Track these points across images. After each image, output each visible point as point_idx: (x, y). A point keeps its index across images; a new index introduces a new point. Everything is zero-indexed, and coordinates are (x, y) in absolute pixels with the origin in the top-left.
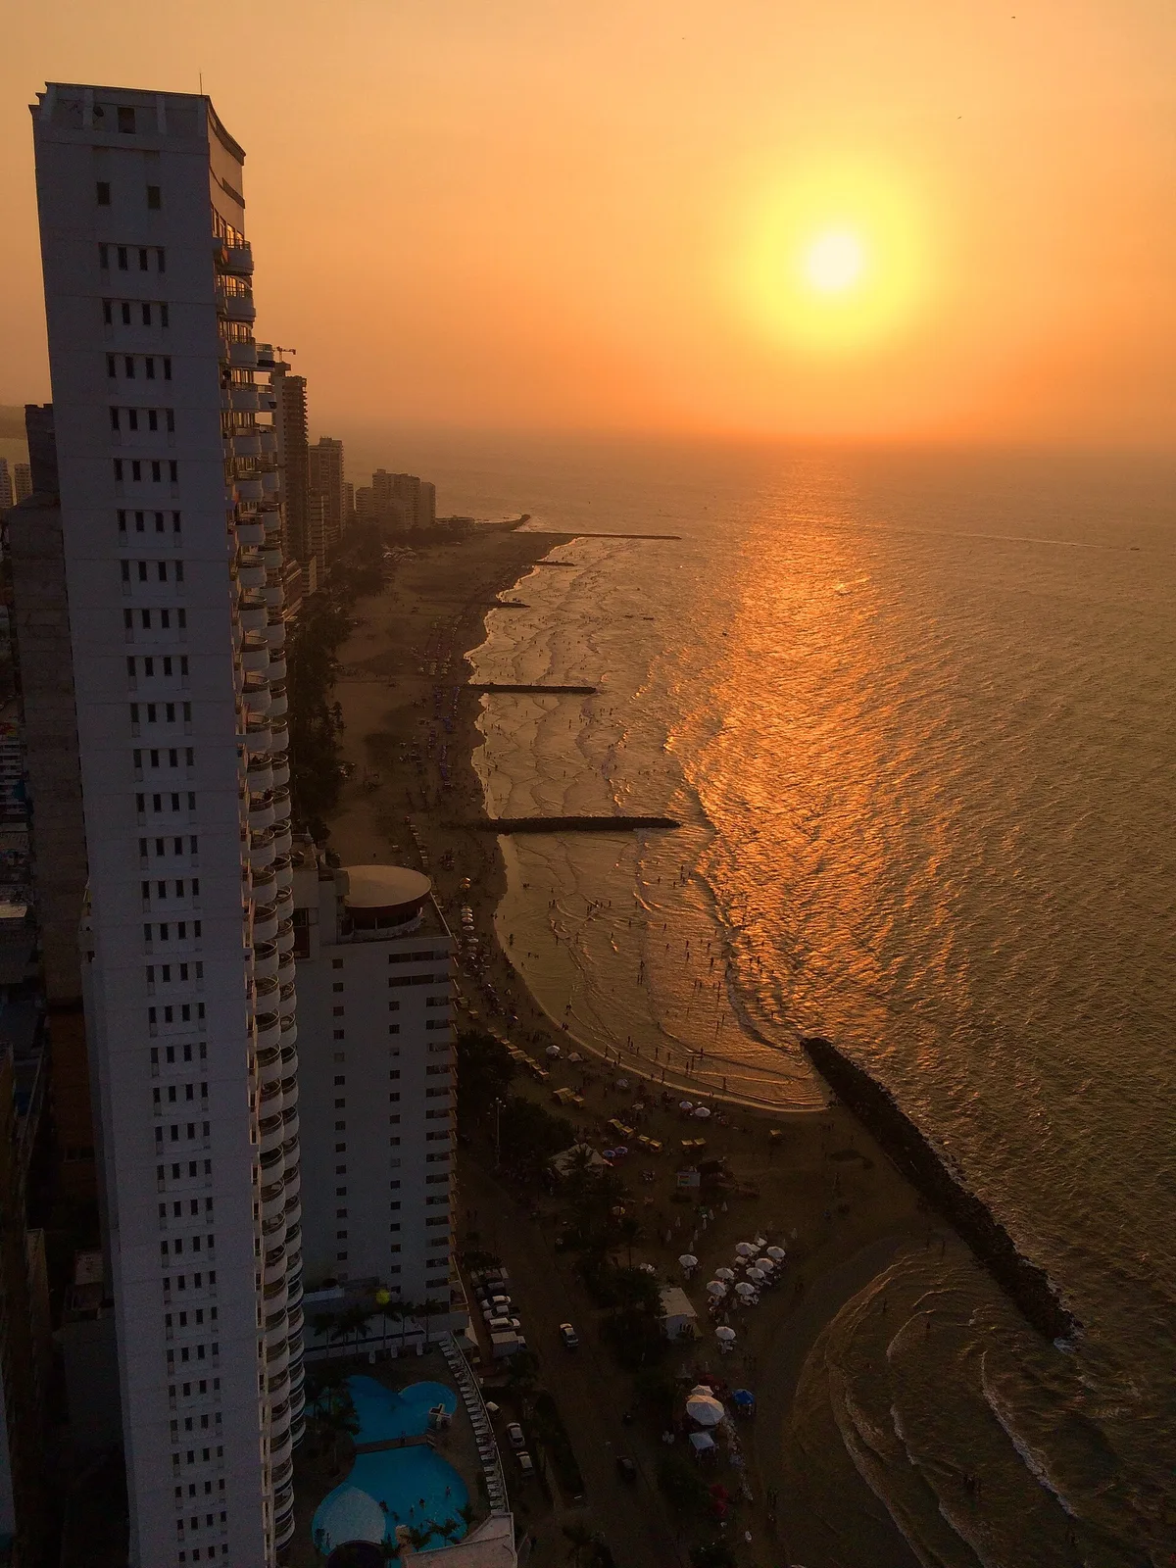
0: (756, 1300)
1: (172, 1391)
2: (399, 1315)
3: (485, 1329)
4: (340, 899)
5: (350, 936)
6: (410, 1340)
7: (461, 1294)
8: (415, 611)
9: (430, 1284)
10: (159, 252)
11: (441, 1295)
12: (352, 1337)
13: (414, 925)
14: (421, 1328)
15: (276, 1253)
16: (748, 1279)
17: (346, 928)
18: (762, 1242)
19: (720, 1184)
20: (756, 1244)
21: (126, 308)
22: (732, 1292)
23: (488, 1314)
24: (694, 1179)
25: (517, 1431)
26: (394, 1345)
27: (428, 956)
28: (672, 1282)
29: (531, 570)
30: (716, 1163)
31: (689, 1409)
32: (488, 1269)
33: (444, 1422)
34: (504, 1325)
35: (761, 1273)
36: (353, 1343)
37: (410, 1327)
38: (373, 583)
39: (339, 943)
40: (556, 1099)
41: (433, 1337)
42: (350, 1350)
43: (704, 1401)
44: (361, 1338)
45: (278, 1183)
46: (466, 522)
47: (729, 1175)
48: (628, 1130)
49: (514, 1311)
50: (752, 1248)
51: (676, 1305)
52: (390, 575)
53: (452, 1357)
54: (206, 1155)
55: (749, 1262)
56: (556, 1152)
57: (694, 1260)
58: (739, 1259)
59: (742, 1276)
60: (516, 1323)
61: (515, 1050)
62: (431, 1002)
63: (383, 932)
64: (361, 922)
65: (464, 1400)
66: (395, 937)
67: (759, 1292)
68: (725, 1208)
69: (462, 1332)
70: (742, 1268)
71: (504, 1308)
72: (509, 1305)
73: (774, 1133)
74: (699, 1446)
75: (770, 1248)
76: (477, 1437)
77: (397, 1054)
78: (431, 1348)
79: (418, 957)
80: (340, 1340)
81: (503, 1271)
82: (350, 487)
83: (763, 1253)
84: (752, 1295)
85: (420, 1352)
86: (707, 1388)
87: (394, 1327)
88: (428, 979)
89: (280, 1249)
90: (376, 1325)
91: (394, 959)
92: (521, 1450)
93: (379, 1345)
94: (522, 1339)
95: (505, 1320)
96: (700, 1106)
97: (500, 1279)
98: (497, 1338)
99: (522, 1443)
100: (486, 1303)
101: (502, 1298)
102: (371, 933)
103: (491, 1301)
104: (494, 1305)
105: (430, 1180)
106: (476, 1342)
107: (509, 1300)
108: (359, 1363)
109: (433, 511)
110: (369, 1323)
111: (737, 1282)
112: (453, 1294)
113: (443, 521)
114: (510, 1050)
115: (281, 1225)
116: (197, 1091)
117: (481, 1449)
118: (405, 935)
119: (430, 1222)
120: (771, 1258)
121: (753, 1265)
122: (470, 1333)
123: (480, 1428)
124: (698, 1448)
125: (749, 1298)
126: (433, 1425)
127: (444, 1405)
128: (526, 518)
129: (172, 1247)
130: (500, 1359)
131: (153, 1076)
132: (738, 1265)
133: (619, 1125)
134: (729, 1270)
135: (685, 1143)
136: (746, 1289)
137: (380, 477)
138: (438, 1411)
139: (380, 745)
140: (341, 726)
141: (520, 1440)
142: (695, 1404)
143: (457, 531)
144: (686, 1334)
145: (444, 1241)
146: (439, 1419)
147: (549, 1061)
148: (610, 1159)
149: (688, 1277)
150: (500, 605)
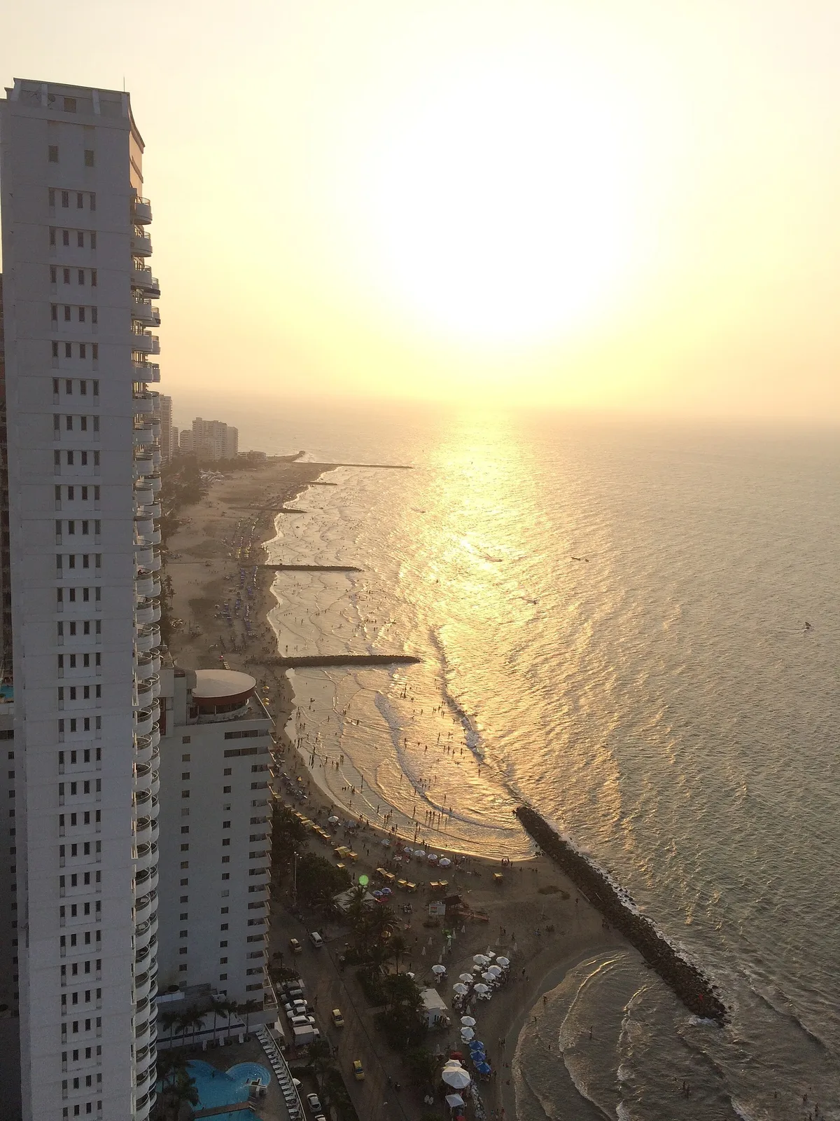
0: (489, 997)
1: (64, 1056)
2: (226, 1012)
3: (288, 1024)
4: (189, 691)
5: (195, 720)
6: (234, 1032)
7: (272, 996)
8: (223, 514)
9: (250, 988)
10: (91, 197)
11: (258, 996)
12: (190, 1030)
13: (243, 711)
14: (242, 1022)
15: (142, 953)
16: (483, 981)
17: (193, 713)
18: (492, 954)
19: (461, 913)
20: (488, 956)
21: (66, 234)
22: (472, 991)
23: (290, 1013)
24: (441, 909)
25: (315, 1099)
26: (222, 1036)
27: (254, 734)
28: (428, 985)
29: (307, 488)
30: (457, 897)
31: (444, 1078)
32: (289, 980)
33: (262, 1092)
34: (305, 1021)
35: (493, 976)
36: (190, 1035)
37: (234, 1022)
38: (192, 495)
39: (187, 724)
40: (337, 856)
41: (252, 1029)
42: (188, 1041)
43: (455, 1072)
44: (196, 1030)
45: (144, 897)
46: (261, 455)
47: (466, 907)
48: (391, 876)
49: (310, 1011)
50: (486, 959)
51: (433, 1001)
52: (205, 490)
53: (266, 1043)
54: (97, 867)
55: (483, 969)
56: (339, 892)
57: (443, 969)
58: (477, 968)
59: (478, 978)
60: (312, 1019)
61: (305, 820)
62: (255, 769)
63: (220, 716)
64: (203, 709)
65: (276, 1075)
66: (230, 720)
67: (491, 991)
68: (463, 930)
69: (272, 1026)
70: (478, 973)
71: (303, 1009)
72: (306, 1007)
73: (497, 875)
74: (452, 1105)
75: (498, 958)
76: (286, 1102)
77: (229, 809)
78: (251, 1037)
79: (246, 734)
80: (181, 1033)
81: (301, 981)
82: (176, 430)
83: (493, 961)
84: (486, 993)
85: (241, 1041)
86: (457, 1062)
87: (222, 1023)
88: (253, 751)
89: (145, 949)
90: (209, 1020)
91: (229, 736)
92: (318, 1113)
93: (210, 1036)
94: (316, 1031)
95: (303, 1018)
96: (443, 857)
97: (298, 988)
98: (299, 1031)
99: (319, 1109)
100: (288, 1005)
101: (300, 1001)
102: (211, 717)
103: (292, 1004)
104: (294, 1007)
105: (251, 906)
106: (283, 1033)
107: (306, 1003)
108: (195, 1051)
109: (235, 447)
110: (203, 1019)
111: (475, 983)
112: (266, 997)
113: (244, 454)
114: (302, 820)
115: (147, 930)
116: (93, 817)
117: (291, 1111)
118: (236, 718)
119: (250, 939)
120: (499, 965)
121: (487, 971)
122: (278, 1026)
123: (288, 1095)
124: (452, 1106)
125: (483, 995)
126: (253, 1094)
127: (261, 1079)
128: (302, 454)
129: (68, 941)
130: (300, 1047)
131: (60, 805)
132: (475, 971)
133: (384, 873)
134: (469, 975)
135: (433, 884)
136: (481, 988)
137: (198, 423)
138: (257, 1084)
139: (200, 606)
140: (172, 592)
141: (317, 1105)
142: (448, 1074)
143: (253, 461)
144: (439, 1022)
145: (260, 954)
146: (258, 1090)
147: (332, 828)
148: (379, 897)
149: (439, 981)
150: (285, 511)
